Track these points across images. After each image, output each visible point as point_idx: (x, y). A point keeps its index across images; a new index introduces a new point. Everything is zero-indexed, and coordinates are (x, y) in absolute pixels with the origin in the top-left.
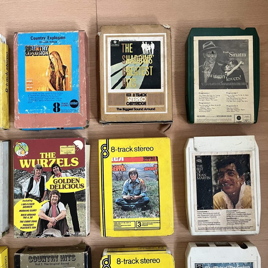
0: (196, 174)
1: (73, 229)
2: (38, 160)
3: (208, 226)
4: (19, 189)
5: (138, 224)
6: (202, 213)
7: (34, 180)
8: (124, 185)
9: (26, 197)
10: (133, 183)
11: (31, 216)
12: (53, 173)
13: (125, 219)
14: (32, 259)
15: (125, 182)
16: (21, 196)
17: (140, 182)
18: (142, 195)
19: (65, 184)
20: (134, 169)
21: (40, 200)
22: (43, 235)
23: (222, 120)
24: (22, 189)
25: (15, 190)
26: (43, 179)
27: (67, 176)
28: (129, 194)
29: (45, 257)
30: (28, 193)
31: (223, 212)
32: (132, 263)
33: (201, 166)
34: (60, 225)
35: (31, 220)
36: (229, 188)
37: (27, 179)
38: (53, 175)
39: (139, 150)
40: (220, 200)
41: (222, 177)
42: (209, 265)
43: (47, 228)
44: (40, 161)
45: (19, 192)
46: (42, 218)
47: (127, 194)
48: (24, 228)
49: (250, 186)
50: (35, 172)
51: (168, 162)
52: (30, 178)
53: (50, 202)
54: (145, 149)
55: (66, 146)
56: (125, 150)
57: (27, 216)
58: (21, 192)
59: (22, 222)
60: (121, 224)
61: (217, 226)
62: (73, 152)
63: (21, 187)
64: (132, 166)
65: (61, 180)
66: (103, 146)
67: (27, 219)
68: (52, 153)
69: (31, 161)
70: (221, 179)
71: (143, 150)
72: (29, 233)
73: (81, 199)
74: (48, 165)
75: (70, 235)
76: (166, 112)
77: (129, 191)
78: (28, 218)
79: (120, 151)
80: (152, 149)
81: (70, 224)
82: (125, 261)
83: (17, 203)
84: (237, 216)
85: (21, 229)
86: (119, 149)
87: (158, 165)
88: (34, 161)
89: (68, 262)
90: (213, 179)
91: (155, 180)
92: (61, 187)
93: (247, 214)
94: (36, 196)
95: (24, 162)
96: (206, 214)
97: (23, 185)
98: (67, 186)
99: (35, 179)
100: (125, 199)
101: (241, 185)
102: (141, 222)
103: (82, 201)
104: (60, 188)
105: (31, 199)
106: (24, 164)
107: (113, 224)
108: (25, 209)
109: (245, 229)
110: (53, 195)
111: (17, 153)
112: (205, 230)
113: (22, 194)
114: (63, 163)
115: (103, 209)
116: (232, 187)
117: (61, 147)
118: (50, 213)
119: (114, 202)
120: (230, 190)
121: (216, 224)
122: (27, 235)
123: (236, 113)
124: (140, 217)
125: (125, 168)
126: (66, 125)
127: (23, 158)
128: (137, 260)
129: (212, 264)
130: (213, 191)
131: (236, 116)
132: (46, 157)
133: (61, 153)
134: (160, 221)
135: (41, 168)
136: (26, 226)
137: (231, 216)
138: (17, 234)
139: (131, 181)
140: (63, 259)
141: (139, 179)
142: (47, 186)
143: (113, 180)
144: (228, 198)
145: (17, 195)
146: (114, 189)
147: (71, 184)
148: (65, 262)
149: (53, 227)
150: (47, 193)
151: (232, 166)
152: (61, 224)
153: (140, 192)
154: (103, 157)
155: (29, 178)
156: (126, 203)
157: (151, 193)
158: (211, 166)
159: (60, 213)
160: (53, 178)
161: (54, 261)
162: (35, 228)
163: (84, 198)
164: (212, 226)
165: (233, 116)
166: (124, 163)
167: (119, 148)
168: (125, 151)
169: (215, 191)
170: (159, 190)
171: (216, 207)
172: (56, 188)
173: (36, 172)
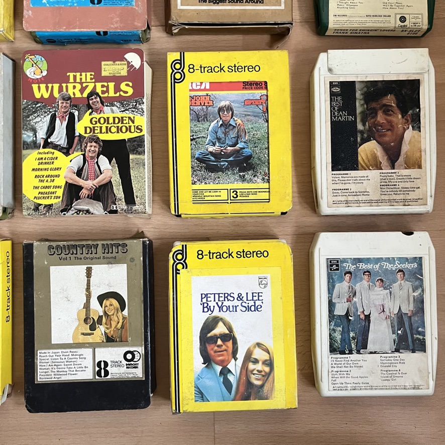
0: (331, 111)
1: (124, 200)
2: (64, 85)
3: (350, 198)
4: (31, 134)
5: (232, 194)
6: (340, 176)
7: (57, 119)
8: (210, 129)
9: (44, 147)
10: (226, 125)
11: (52, 178)
12: (89, 107)
13: (212, 186)
14: (54, 250)
15: (212, 124)
16: (35, 145)
17: (236, 124)
18: (240, 145)
19: (109, 126)
20: (227, 103)
21: (67, 151)
22: (73, 211)
23: (375, 22)
24: (37, 134)
25: (25, 136)
26: (72, 116)
27: (113, 112)
28: (217, 144)
29: (75, 247)
30: (46, 141)
31: (374, 175)
32: (221, 257)
33: (339, 98)
34: (102, 194)
35: (52, 184)
36: (385, 135)
37: (45, 116)
38: (90, 110)
39: (236, 70)
40: (369, 155)
41: (373, 118)
42: (349, 262)
43: (78, 198)
44: (67, 87)
45: (32, 139)
46: (71, 182)
47: (214, 145)
48: (39, 198)
49: (420, 132)
50: (58, 105)
51: (284, 90)
52: (50, 116)
53: (84, 155)
54: (246, 68)
55: (111, 63)
56: (211, 69)
57: (46, 179)
58: (35, 139)
59: (36, 188)
60: (205, 194)
61: (364, 198)
62: (124, 73)
63: (34, 131)
64: (224, 98)
65: (104, 118)
66: (174, 63)
67: (45, 184)
68: (88, 74)
69: (52, 87)
70: (372, 120)
71: (243, 69)
72: (49, 207)
73: (137, 151)
74: (82, 94)
75: (119, 210)
76: (282, 7)
77: (219, 139)
78: (47, 181)
79: (203, 71)
80: (257, 68)
81: (119, 192)
82: (211, 254)
83: (29, 157)
84: (398, 181)
85: (35, 201)
86: (203, 69)
87: (267, 96)
88: (56, 86)
89: (114, 254)
90: (358, 120)
91: (261, 121)
92: (104, 130)
93: (414, 178)
94: (60, 146)
95: (39, 88)
96: (346, 179)
97: (37, 126)
98: (114, 130)
99: (59, 117)
100: (211, 153)
101: (405, 130)
102: (238, 191)
103: (139, 154)
104: (101, 132)
105: (52, 151)
106: (40, 92)
107: (191, 194)
108: (41, 167)
109: (410, 203)
110: (89, 144)
111: (28, 73)
112: (344, 205)
113: (36, 143)
114: (107, 91)
115: (175, 168)
116: (389, 133)
117: (103, 63)
118: (84, 173)
119: (193, 157)
120: (387, 139)
121: (363, 195)
122: (45, 209)
123: (398, 11)
124: (236, 182)
125: (211, 101)
126: (112, 26)
127: (39, 81)
128: (230, 253)
129: (355, 259)
130: (359, 139)
131: (398, 17)
132: (78, 80)
133: (104, 74)
134: (269, 189)
135: (70, 98)
136: (43, 196)
137: (387, 181)
138: (29, 209)
139: (221, 122)
140: (107, 249)
141: (236, 119)
142: (79, 128)
143: (191, 120)
144: (383, 152)
145: (28, 144)
146: (193, 136)
147: (120, 125)
148: (110, 255)
149: (90, 196)
150: (80, 140)
151: (390, 100)
152: (104, 191)
153: (237, 140)
154: (175, 81)
155: (48, 115)
156: (213, 158)
157: (255, 142)
158: (355, 99)
159: (101, 174)
160: (90, 115)
161: (92, 253)
162: (59, 197)
163: (143, 149)
164: (356, 198)
165: (393, 16)
166: (210, 93)
167: (201, 67)
168: (212, 72)
169: (361, 140)
170: (268, 137)
171: (362, 166)
172: (94, 133)
173: (60, 105)
